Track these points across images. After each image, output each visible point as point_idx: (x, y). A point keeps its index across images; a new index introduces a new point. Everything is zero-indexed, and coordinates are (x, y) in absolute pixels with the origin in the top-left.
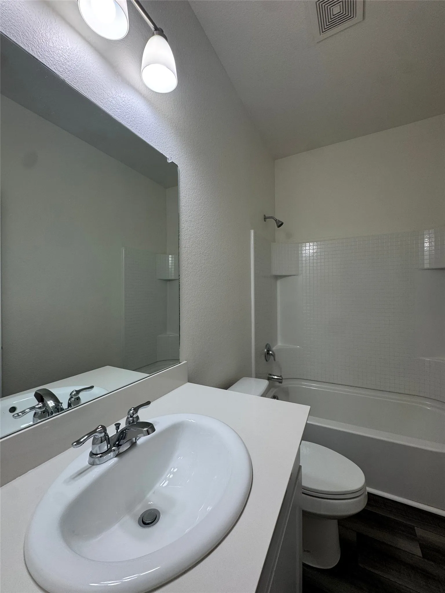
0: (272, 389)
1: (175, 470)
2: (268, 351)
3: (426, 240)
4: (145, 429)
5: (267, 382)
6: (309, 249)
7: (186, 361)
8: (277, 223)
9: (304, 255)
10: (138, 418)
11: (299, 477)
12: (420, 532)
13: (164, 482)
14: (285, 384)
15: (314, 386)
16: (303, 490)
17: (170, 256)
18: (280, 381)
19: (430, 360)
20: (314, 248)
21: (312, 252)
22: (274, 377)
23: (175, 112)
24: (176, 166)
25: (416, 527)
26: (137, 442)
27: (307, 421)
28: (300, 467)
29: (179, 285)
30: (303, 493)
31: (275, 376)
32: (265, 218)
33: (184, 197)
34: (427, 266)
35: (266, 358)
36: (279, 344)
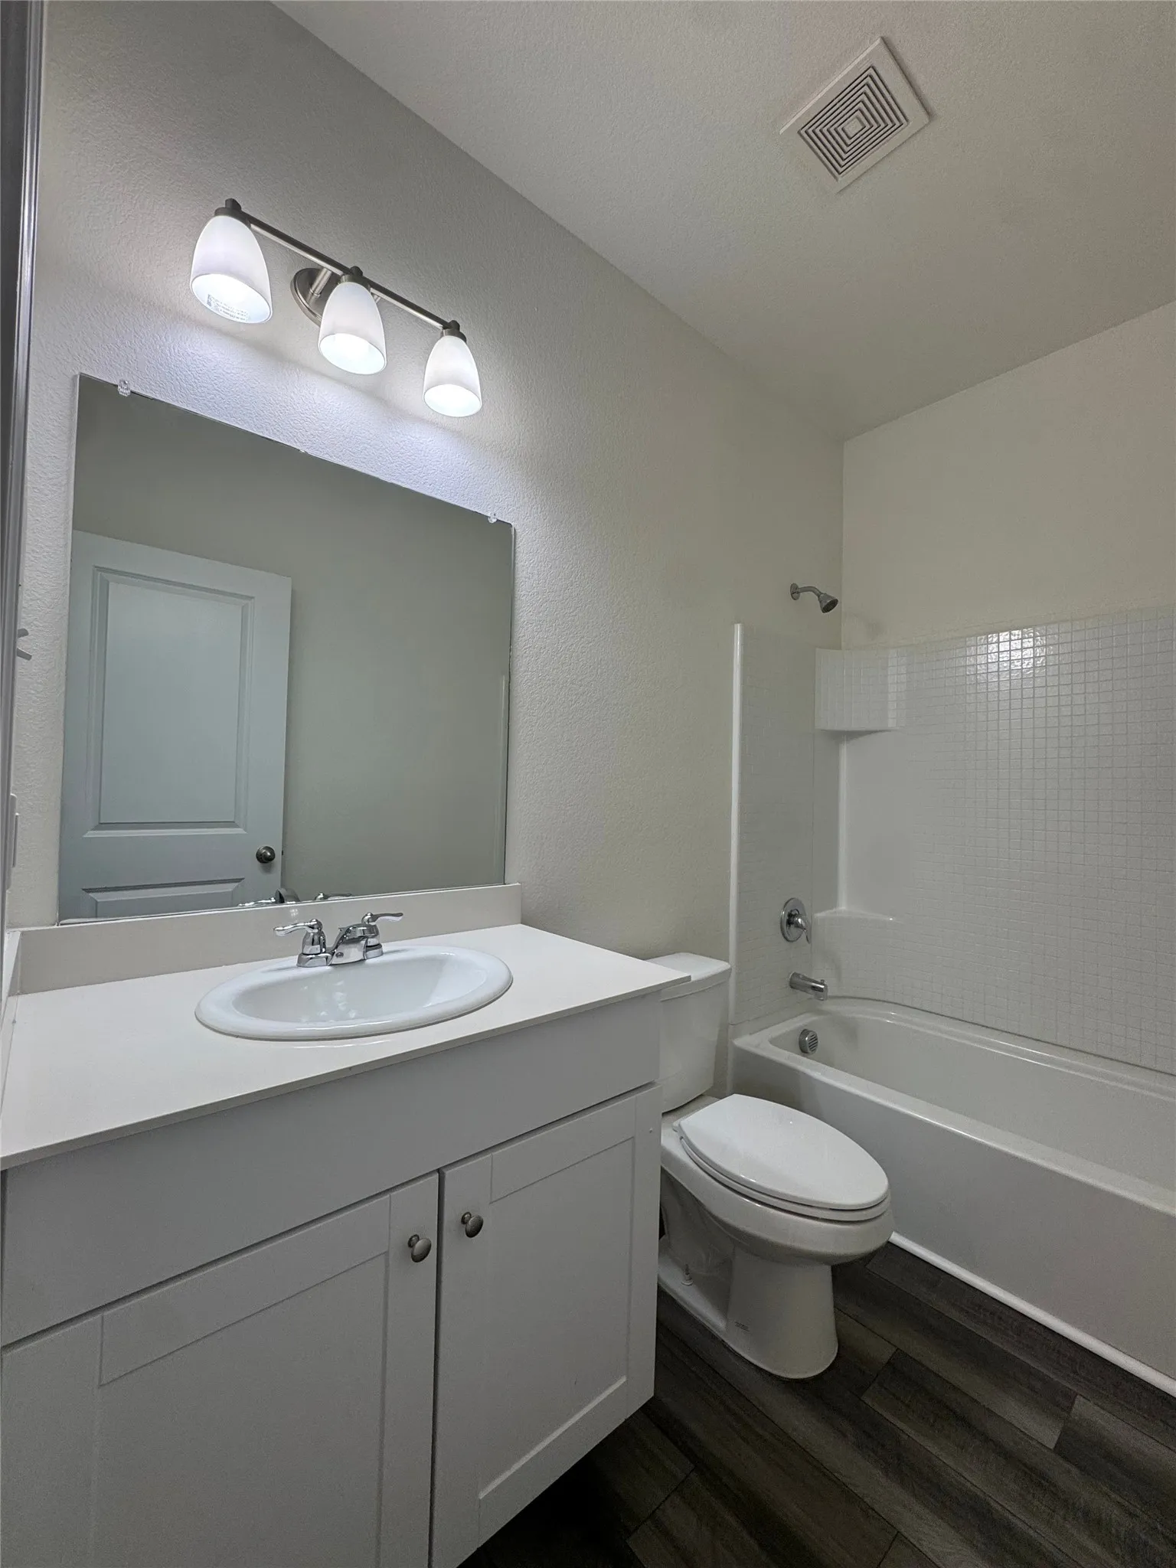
2: (792, 916)
5: (724, 967)
7: (518, 882)
8: (819, 601)
12: (1087, 1408)
14: (837, 1005)
18: (820, 993)
22: (808, 983)
24: (511, 527)
31: (810, 980)
32: (795, 592)
35: (783, 934)
36: (843, 907)
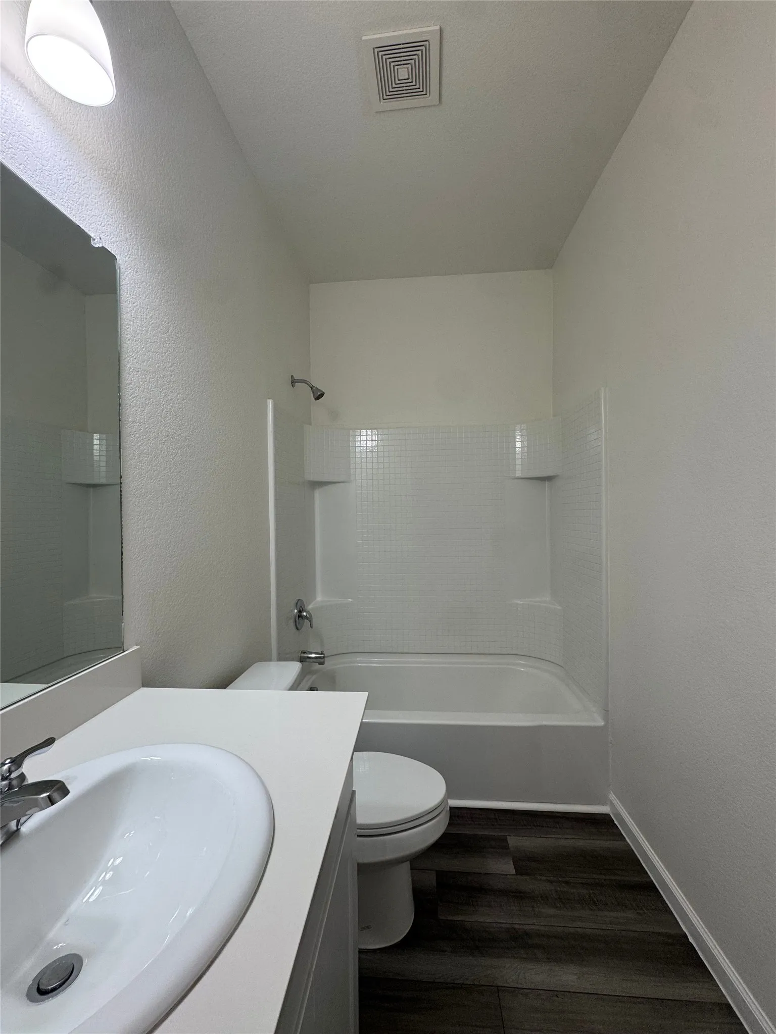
0: (308, 677)
1: (119, 861)
2: (300, 612)
3: (518, 438)
4: (42, 796)
5: (298, 665)
6: (366, 441)
7: (137, 645)
8: (313, 392)
9: (358, 450)
10: (22, 777)
11: (352, 812)
12: (514, 841)
13: (92, 890)
14: (329, 664)
15: (376, 662)
16: (358, 830)
17: (96, 436)
18: (321, 660)
19: (523, 604)
20: (374, 438)
21: (371, 445)
22: (310, 656)
23: (110, 148)
24: (113, 258)
25: (509, 836)
26: (22, 828)
27: (362, 719)
28: (354, 793)
29: (121, 495)
30: (359, 836)
31: (311, 653)
32: (293, 382)
33: (130, 321)
34: (518, 474)
35: (296, 625)
36: (319, 598)
